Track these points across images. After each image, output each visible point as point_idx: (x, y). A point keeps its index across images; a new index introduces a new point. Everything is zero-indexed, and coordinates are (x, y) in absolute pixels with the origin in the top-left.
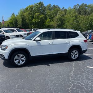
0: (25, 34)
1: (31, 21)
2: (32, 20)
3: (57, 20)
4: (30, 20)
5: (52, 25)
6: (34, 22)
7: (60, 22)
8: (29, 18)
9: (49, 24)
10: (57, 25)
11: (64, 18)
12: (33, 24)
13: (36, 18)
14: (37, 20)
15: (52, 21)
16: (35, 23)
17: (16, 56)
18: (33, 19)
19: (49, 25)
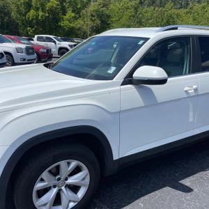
0: (18, 50)
1: (25, 15)
2: (26, 13)
3: (92, 16)
4: (21, 14)
5: (79, 29)
6: (32, 19)
7: (98, 22)
8: (19, 8)
9: (71, 25)
10: (92, 28)
11: (107, 12)
12: (30, 24)
13: (37, 9)
14: (41, 13)
15: (80, 17)
16: (34, 21)
17: (45, 175)
18: (29, 11)
19: (73, 28)
